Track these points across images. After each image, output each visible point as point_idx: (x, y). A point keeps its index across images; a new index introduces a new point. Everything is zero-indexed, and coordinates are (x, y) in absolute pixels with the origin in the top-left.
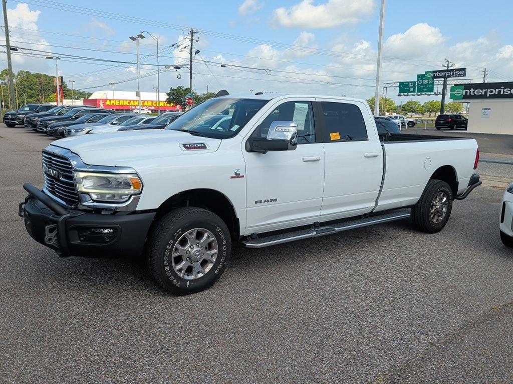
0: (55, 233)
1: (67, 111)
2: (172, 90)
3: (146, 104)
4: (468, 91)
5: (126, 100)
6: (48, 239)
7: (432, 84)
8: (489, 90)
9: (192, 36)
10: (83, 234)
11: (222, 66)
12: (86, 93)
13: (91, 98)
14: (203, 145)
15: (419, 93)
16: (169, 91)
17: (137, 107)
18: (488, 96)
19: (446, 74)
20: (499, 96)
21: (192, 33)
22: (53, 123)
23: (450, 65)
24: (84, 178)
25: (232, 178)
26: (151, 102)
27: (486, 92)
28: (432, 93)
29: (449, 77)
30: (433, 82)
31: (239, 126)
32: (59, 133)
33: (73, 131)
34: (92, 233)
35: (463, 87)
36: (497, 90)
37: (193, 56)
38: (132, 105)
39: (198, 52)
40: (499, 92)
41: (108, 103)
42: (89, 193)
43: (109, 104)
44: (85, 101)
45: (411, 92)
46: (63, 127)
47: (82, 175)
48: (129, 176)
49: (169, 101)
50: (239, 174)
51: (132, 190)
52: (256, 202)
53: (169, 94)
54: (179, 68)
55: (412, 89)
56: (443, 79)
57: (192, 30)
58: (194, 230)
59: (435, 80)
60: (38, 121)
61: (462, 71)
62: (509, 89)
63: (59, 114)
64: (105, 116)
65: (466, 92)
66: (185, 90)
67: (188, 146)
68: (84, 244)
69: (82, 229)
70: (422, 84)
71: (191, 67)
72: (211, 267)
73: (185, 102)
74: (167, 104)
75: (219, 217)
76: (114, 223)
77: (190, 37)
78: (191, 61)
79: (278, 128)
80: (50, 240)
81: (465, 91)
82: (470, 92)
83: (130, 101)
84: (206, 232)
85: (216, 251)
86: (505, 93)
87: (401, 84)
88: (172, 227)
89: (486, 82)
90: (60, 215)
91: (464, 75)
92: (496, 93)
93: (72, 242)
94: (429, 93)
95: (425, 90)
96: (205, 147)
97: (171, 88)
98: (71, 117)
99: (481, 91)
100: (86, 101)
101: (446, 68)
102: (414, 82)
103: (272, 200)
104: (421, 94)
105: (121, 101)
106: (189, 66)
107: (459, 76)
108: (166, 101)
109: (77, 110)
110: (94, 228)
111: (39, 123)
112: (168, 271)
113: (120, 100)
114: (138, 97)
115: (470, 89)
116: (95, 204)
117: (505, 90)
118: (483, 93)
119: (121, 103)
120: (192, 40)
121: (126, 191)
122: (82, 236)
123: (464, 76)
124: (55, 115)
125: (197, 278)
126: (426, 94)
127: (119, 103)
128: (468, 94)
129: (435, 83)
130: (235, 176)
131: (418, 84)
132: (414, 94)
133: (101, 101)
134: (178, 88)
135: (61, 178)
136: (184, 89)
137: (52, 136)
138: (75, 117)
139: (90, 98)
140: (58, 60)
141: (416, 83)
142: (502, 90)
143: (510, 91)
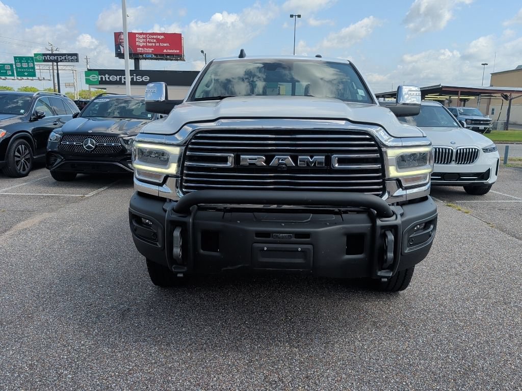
7: (33, 68)
8: (123, 77)
15: (19, 78)
18: (123, 82)
23: (55, 49)
27: (120, 79)
28: (34, 78)
29: (61, 61)
45: (10, 75)
55: (9, 73)
59: (36, 63)
61: (74, 57)
62: (140, 77)
65: (102, 78)
70: (22, 68)
79: (409, 92)
81: (100, 77)
82: (105, 78)
86: (138, 80)
92: (130, 80)
94: (31, 78)
95: (26, 74)
99: (116, 78)
101: (50, 52)
102: (11, 65)
104: (23, 79)
107: (72, 61)
123: (77, 62)
126: (28, 79)
128: (104, 79)
129: (36, 67)
131: (17, 68)
132: (13, 78)
141: (14, 66)
142: (135, 77)
143: (142, 78)
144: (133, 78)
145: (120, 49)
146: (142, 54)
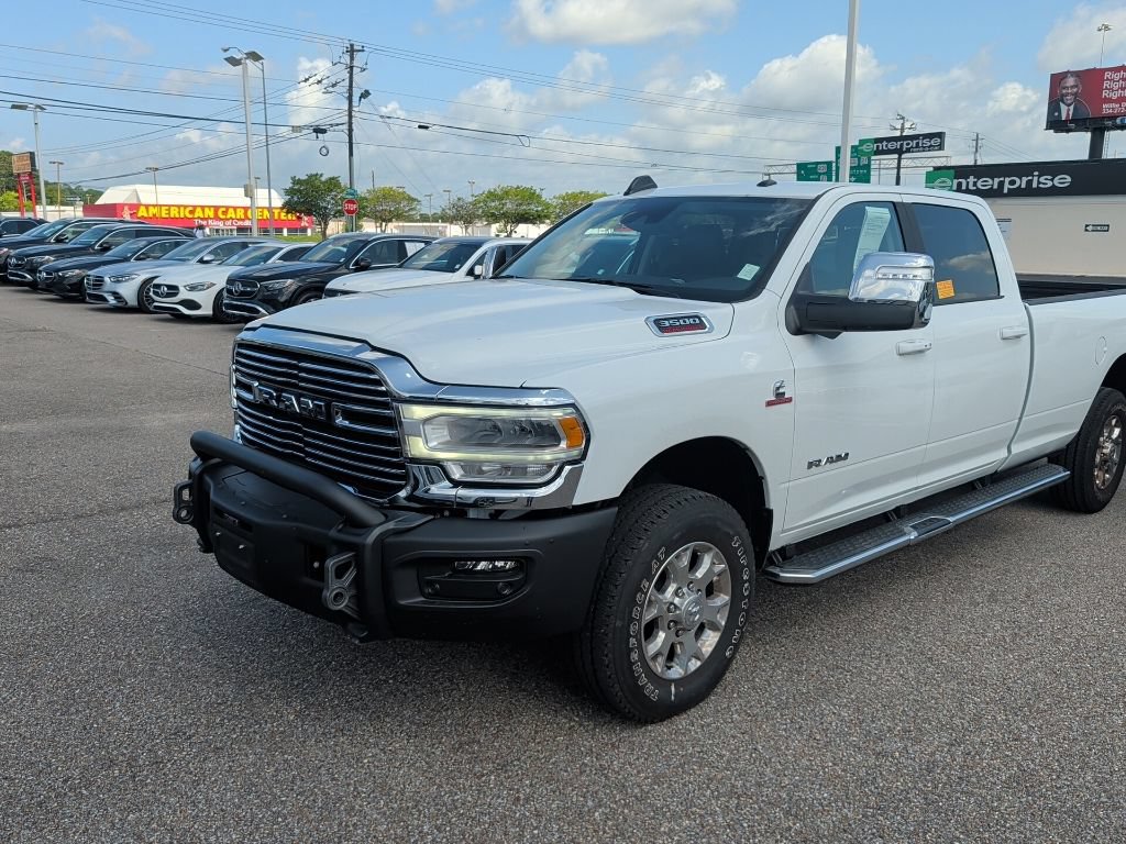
0: (350, 575)
1: (77, 234)
2: (296, 181)
3: (231, 214)
4: (963, 181)
5: (185, 207)
6: (333, 595)
7: (868, 167)
8: (1007, 180)
9: (352, 59)
10: (433, 577)
11: (420, 127)
12: (85, 190)
13: (100, 202)
14: (698, 321)
16: (289, 185)
17: (210, 221)
18: (1006, 191)
19: (900, 145)
20: (1029, 192)
21: (352, 51)
22: (48, 261)
23: (907, 125)
24: (427, 421)
25: (769, 404)
26: (243, 211)
27: (1001, 184)
29: (908, 151)
30: (869, 162)
31: (756, 269)
32: (69, 285)
33: (107, 279)
34: (456, 572)
35: (952, 171)
36: (1025, 179)
37: (355, 103)
38: (199, 218)
39: (365, 94)
40: (1029, 183)
41: (142, 212)
42: (443, 460)
43: (146, 215)
44: (86, 209)
46: (77, 271)
47: (420, 412)
48: (558, 413)
49: (289, 207)
50: (784, 393)
51: (561, 451)
52: (810, 465)
53: (289, 192)
54: (324, 131)
56: (896, 156)
57: (352, 46)
58: (687, 549)
59: (873, 158)
60: (11, 257)
61: (936, 140)
62: (1049, 177)
63: (58, 241)
64: (177, 244)
65: (959, 184)
66: (326, 182)
67: (667, 323)
68: (439, 604)
69: (428, 564)
71: (350, 130)
72: (716, 639)
73: (326, 208)
74: (287, 213)
75: (735, 511)
76: (526, 545)
77: (347, 58)
78: (350, 116)
79: (881, 271)
80: (338, 596)
81: (956, 181)
82: (968, 183)
83: (195, 207)
84: (709, 550)
85: (727, 598)
86: (1041, 186)
87: (800, 166)
88: (644, 545)
89: (979, 163)
90: (362, 526)
91: (941, 147)
92: (1023, 186)
93: (403, 602)
96: (701, 326)
97: (294, 178)
98: (92, 246)
99: (990, 182)
100: (89, 208)
101: (898, 134)
102: (829, 164)
103: (839, 458)
105: (172, 208)
106: (346, 127)
107: (931, 148)
108: (282, 208)
109: (104, 229)
110: (460, 559)
111: (14, 261)
112: (636, 662)
113: (170, 206)
114: (249, 199)
115: (966, 178)
116: (462, 492)
117: (1042, 180)
118: (995, 187)
119: (174, 213)
120: (351, 68)
121: (547, 455)
122: (431, 583)
123: (940, 149)
124: (49, 243)
125: (689, 672)
127: (169, 214)
128: (964, 187)
129: (874, 165)
130: (774, 399)
133: (126, 208)
134: (311, 176)
135: (339, 421)
136: (323, 179)
137: (51, 292)
138: (101, 245)
139: (98, 202)
140: (40, 113)
141: (834, 164)
142: (1035, 179)
143: (1052, 180)
144: (1031, 180)
145: (1060, 113)
146: (1113, 117)
